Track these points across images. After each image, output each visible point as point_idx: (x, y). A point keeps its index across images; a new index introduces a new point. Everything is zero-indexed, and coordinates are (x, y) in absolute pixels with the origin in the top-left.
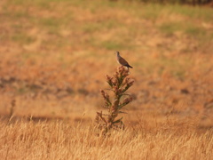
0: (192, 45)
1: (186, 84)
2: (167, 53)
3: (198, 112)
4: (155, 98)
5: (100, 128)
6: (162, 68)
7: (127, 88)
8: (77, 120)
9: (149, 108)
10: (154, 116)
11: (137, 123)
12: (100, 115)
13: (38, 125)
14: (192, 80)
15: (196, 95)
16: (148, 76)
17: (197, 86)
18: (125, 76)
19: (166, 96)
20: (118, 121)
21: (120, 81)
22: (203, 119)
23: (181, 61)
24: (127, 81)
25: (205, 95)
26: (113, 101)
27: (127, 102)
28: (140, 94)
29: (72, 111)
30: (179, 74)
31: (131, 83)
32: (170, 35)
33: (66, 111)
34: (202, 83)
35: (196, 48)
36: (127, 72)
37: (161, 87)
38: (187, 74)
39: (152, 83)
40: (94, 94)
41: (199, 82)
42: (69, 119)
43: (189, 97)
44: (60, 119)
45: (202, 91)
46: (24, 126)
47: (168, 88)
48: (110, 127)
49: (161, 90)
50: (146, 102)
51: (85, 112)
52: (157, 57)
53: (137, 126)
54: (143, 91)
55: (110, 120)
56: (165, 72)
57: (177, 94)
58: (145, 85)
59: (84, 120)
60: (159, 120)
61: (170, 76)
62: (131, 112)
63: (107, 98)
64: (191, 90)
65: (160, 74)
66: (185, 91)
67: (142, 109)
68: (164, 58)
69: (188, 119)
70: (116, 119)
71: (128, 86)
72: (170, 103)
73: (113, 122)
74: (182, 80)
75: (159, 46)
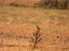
0: (60, 22)
1: (58, 35)
2: (52, 25)
3: (62, 44)
4: (48, 39)
5: (31, 49)
6: (51, 30)
7: (39, 36)
8: (23, 46)
9: (46, 43)
10: (48, 45)
11: (42, 47)
12: (31, 45)
13: (10, 48)
14: (60, 34)
15: (61, 38)
16: (46, 32)
17: (62, 35)
18: (39, 32)
19: (52, 39)
20: (36, 47)
21: (37, 34)
22: (64, 46)
23: (57, 27)
24: (39, 34)
25: (64, 38)
26: (35, 40)
27: (39, 41)
28: (43, 38)
29: (21, 43)
30: (56, 32)
31: (41, 35)
32: (53, 19)
33: (20, 43)
34: (64, 35)
35: (61, 23)
36: (39, 31)
37: (50, 36)
38: (58, 31)
39: (47, 34)
40: (28, 38)
41: (62, 34)
42: (20, 46)
43: (59, 39)
44: (18, 46)
45: (63, 37)
46: (6, 48)
47: (52, 36)
48: (34, 49)
49: (50, 37)
50: (45, 41)
51: (26, 44)
52: (49, 26)
53: (43, 48)
54: (44, 37)
55: (34, 46)
56: (51, 31)
57: (55, 38)
58: (45, 35)
59: (25, 46)
60: (49, 46)
61: (53, 32)
62: (40, 44)
63: (33, 40)
64: (60, 37)
65: (50, 31)
66: (58, 37)
67: (44, 43)
68: (51, 26)
69: (59, 46)
70: (36, 46)
71: (40, 36)
72: (53, 41)
73: (35, 47)
74: (57, 33)
75: (49, 22)
